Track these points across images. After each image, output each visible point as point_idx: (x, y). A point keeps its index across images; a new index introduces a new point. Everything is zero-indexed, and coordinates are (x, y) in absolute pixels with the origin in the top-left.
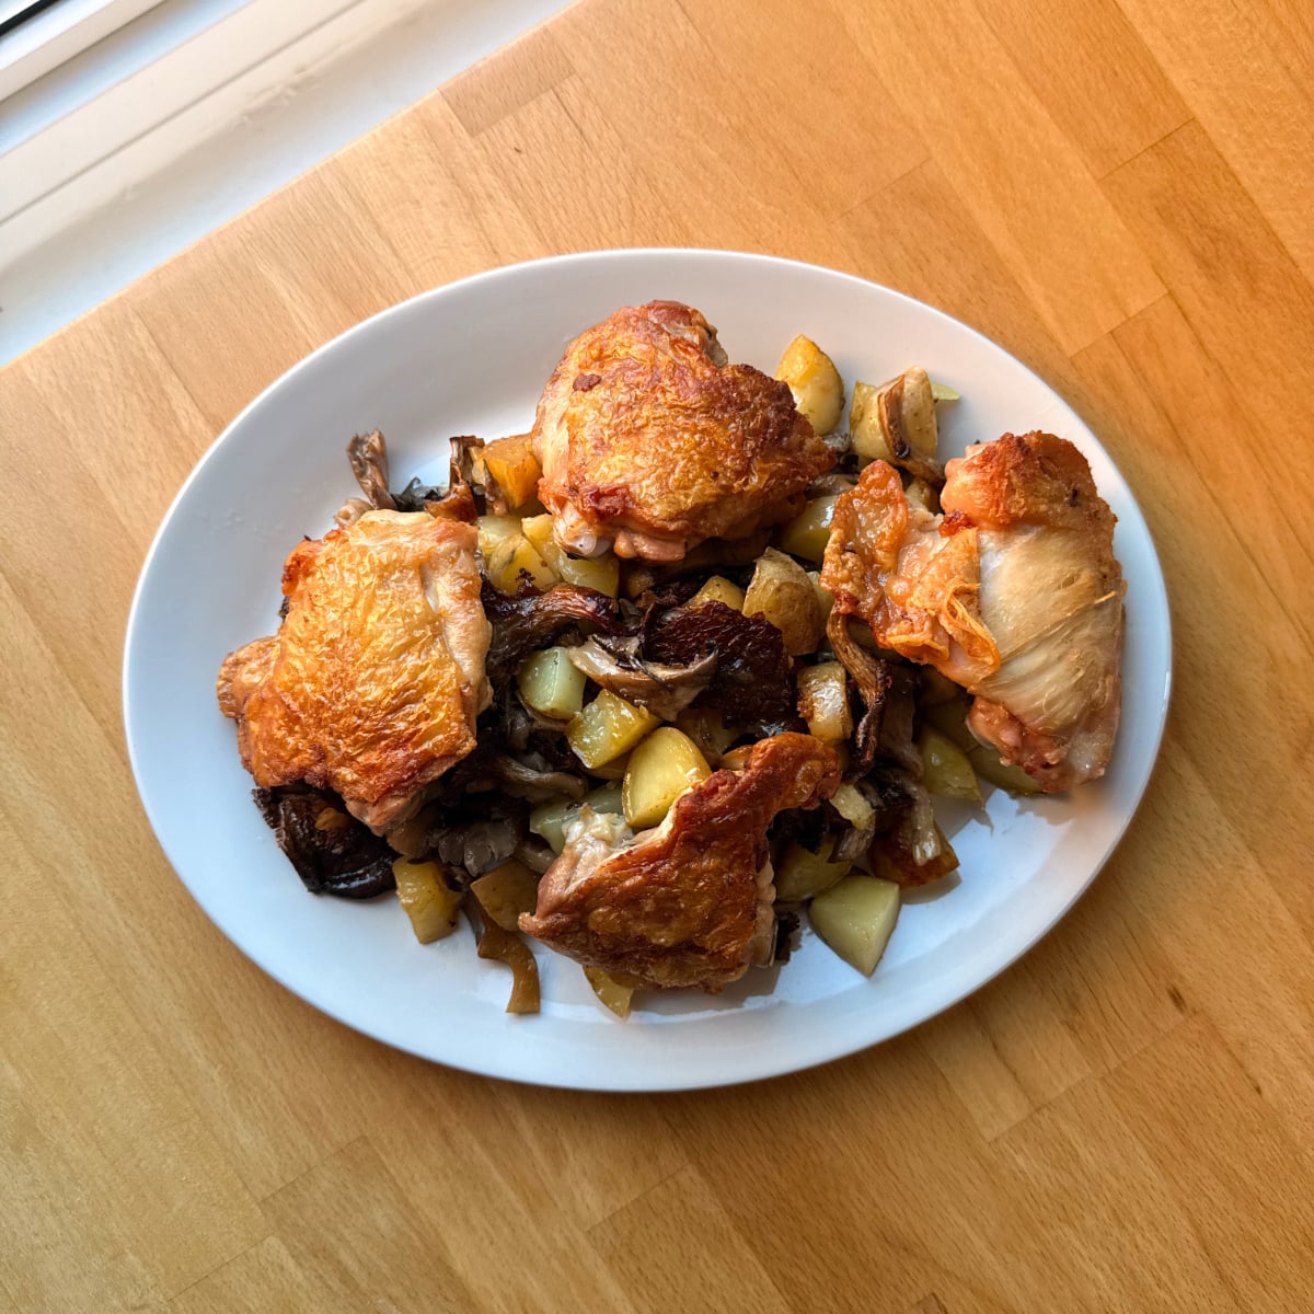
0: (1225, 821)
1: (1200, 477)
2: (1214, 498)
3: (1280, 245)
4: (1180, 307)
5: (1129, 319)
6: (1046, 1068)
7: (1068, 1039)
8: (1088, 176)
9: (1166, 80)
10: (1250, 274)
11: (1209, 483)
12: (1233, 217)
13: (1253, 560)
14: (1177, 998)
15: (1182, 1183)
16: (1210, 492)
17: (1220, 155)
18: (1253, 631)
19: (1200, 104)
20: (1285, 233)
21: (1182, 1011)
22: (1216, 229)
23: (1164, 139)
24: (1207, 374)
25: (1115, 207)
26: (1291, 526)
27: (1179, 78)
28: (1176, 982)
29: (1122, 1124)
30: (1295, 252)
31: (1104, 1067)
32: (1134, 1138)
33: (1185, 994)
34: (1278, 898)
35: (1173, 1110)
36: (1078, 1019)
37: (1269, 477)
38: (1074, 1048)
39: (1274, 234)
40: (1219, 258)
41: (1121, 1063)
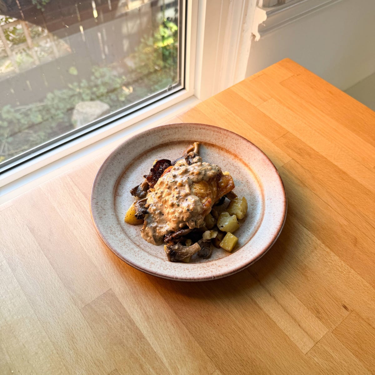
0: (342, 262)
1: (310, 190)
2: (315, 194)
3: (313, 150)
4: (296, 161)
5: (285, 164)
6: (315, 330)
7: (319, 321)
8: (270, 142)
9: (281, 127)
10: (309, 155)
11: (313, 191)
12: (303, 146)
13: (328, 205)
14: (345, 307)
15: (366, 363)
16: (314, 193)
17: (296, 137)
18: (334, 219)
19: (290, 130)
20: (314, 148)
21: (348, 311)
22: (299, 148)
23: (284, 135)
24: (306, 172)
25: (277, 146)
26: (335, 198)
27: (284, 126)
28: (343, 302)
29: (343, 346)
30: (317, 151)
31: (331, 329)
32: (347, 349)
33: (347, 306)
34: (363, 279)
35: (355, 340)
36: (320, 315)
37: (326, 189)
38: (321, 324)
39: (311, 148)
40: (301, 153)
41: (336, 327)
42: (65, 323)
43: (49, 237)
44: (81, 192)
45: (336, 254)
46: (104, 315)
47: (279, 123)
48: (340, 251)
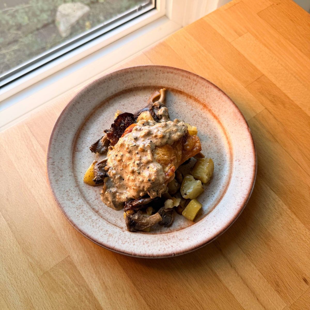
0: (307, 230)
1: (281, 146)
2: (286, 151)
3: (288, 98)
4: (269, 111)
5: (257, 114)
6: (273, 305)
7: (278, 295)
8: (243, 86)
9: (256, 68)
10: (283, 104)
11: (284, 148)
12: (277, 93)
13: (299, 164)
14: (305, 280)
16: (284, 149)
17: (271, 81)
18: (303, 181)
19: (265, 72)
20: (289, 95)
21: (308, 284)
22: (273, 95)
23: (258, 79)
24: (278, 124)
25: (250, 92)
26: (306, 156)
27: (259, 67)
28: (304, 276)
30: (292, 99)
31: (289, 303)
33: (308, 279)
36: (279, 289)
37: (298, 146)
38: (280, 298)
39: (286, 95)
40: (275, 101)
41: (294, 302)
42: (24, 291)
43: (7, 196)
44: (39, 144)
45: (301, 221)
46: (63, 284)
47: (254, 63)
48: (306, 218)
